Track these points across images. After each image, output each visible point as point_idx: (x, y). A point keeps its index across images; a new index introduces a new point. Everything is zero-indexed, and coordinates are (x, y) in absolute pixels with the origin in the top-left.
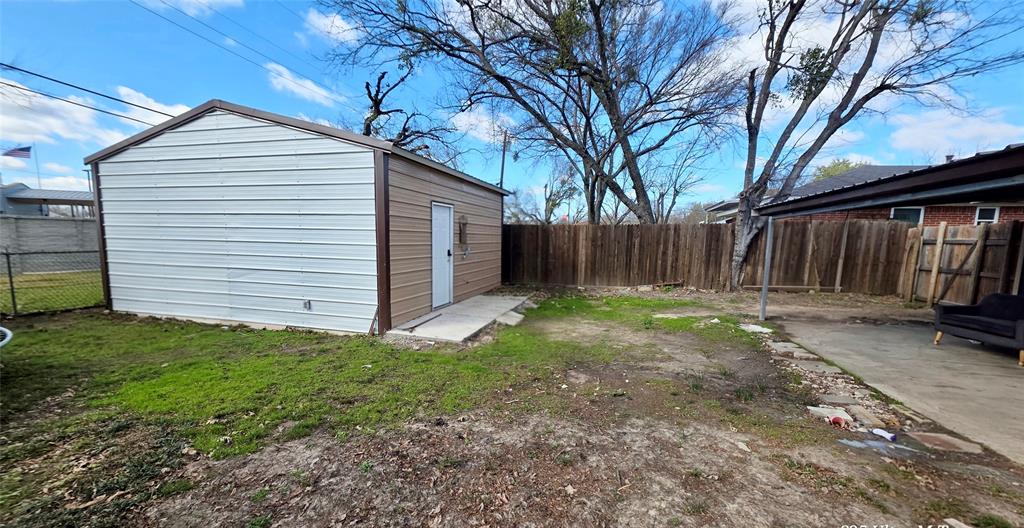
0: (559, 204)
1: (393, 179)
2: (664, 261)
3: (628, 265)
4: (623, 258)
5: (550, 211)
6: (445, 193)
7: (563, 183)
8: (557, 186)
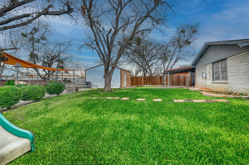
0: (138, 73)
1: (122, 72)
2: (154, 81)
3: (149, 82)
4: (148, 81)
5: (136, 74)
6: (126, 73)
7: (139, 69)
8: (138, 69)
